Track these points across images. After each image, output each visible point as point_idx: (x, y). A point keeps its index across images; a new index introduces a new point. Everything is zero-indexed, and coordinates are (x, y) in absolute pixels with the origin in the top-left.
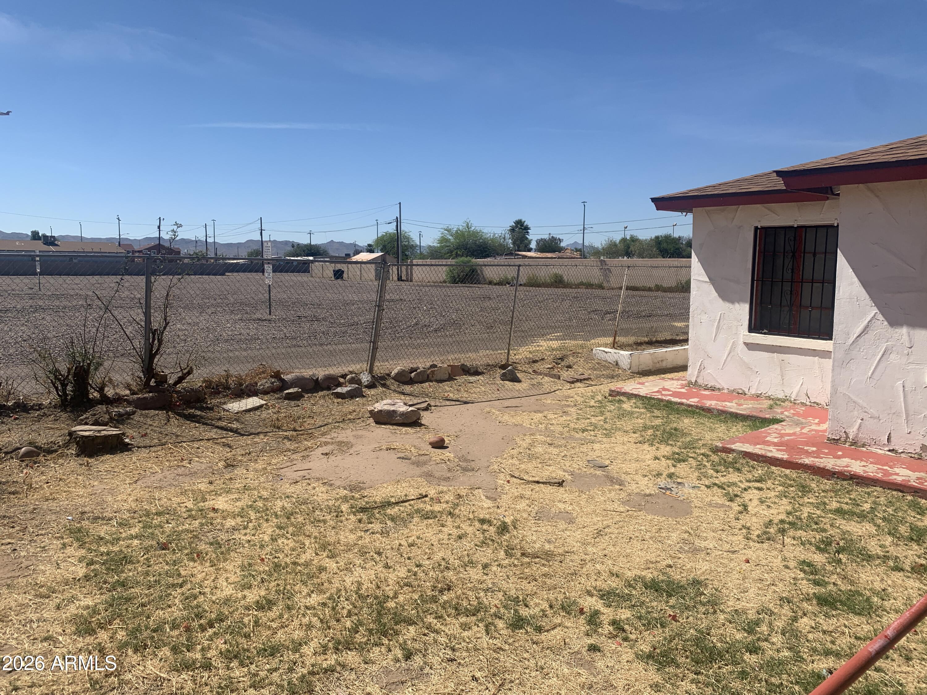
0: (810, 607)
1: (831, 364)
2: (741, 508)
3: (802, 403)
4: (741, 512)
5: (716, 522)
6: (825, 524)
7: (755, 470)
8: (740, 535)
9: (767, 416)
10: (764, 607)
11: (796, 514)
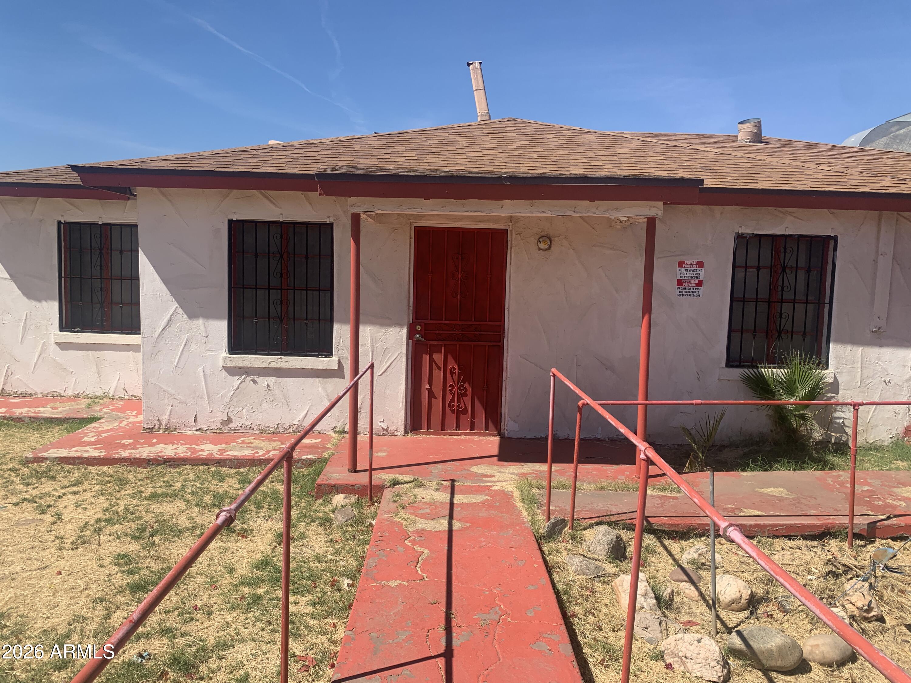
0: (123, 599)
1: (142, 357)
2: (53, 519)
3: (120, 398)
4: (54, 523)
5: (24, 541)
6: (140, 512)
7: (71, 474)
8: (53, 547)
9: (85, 416)
10: (75, 616)
11: (113, 509)
